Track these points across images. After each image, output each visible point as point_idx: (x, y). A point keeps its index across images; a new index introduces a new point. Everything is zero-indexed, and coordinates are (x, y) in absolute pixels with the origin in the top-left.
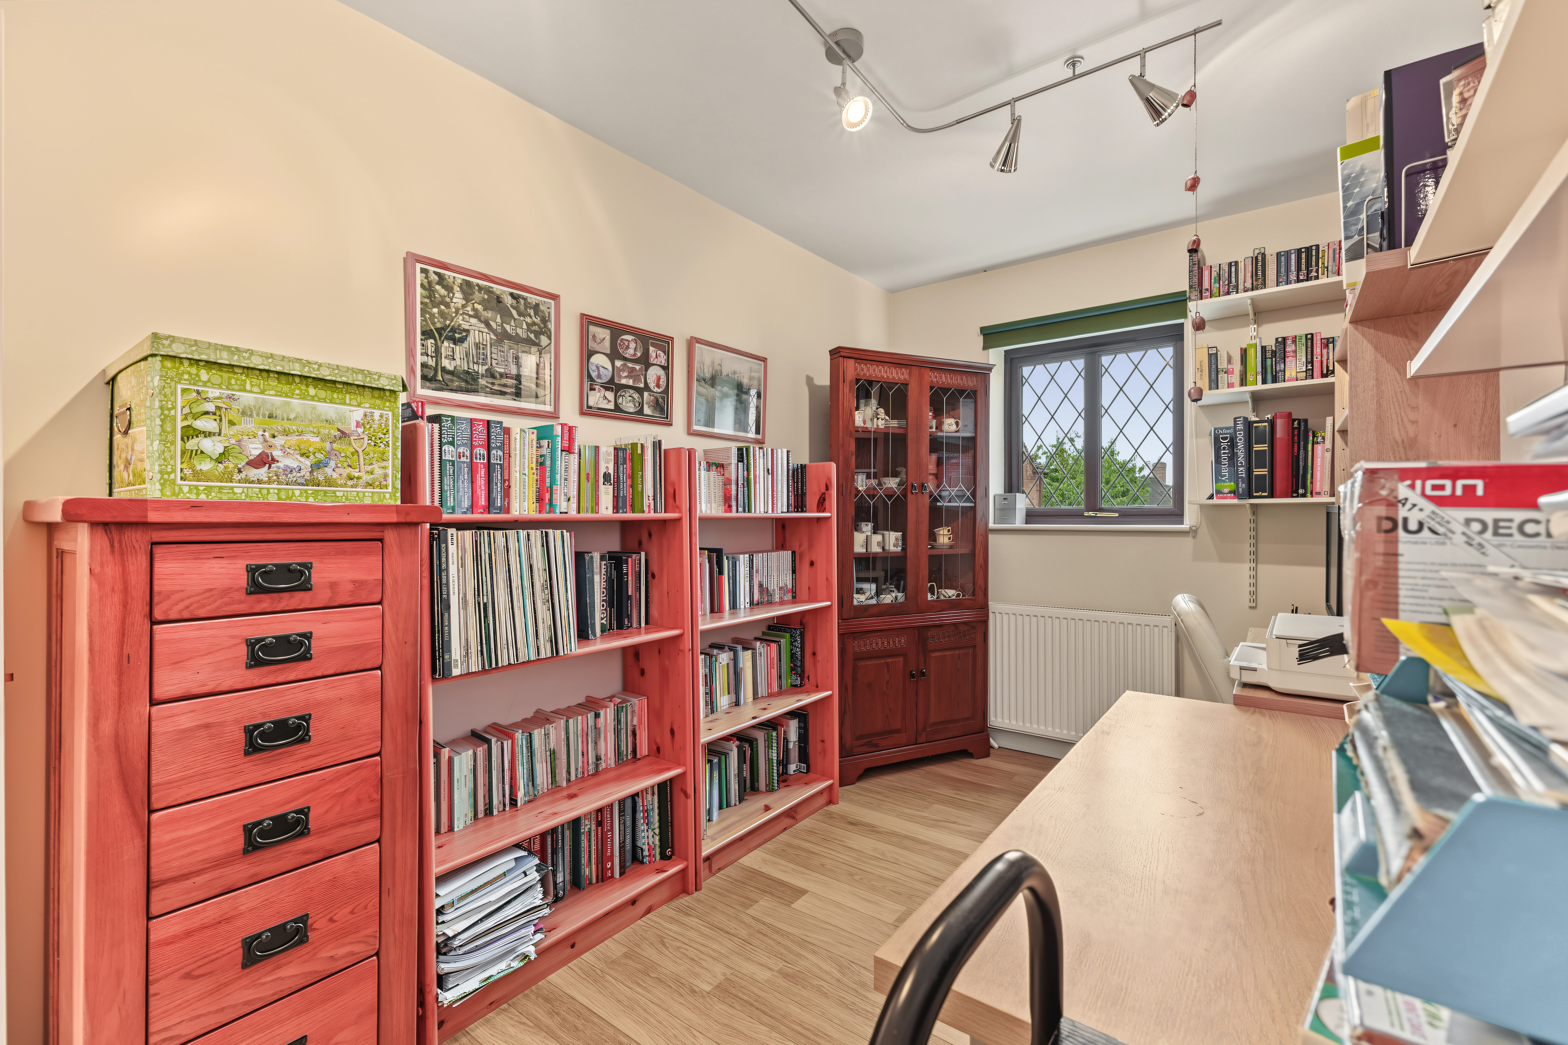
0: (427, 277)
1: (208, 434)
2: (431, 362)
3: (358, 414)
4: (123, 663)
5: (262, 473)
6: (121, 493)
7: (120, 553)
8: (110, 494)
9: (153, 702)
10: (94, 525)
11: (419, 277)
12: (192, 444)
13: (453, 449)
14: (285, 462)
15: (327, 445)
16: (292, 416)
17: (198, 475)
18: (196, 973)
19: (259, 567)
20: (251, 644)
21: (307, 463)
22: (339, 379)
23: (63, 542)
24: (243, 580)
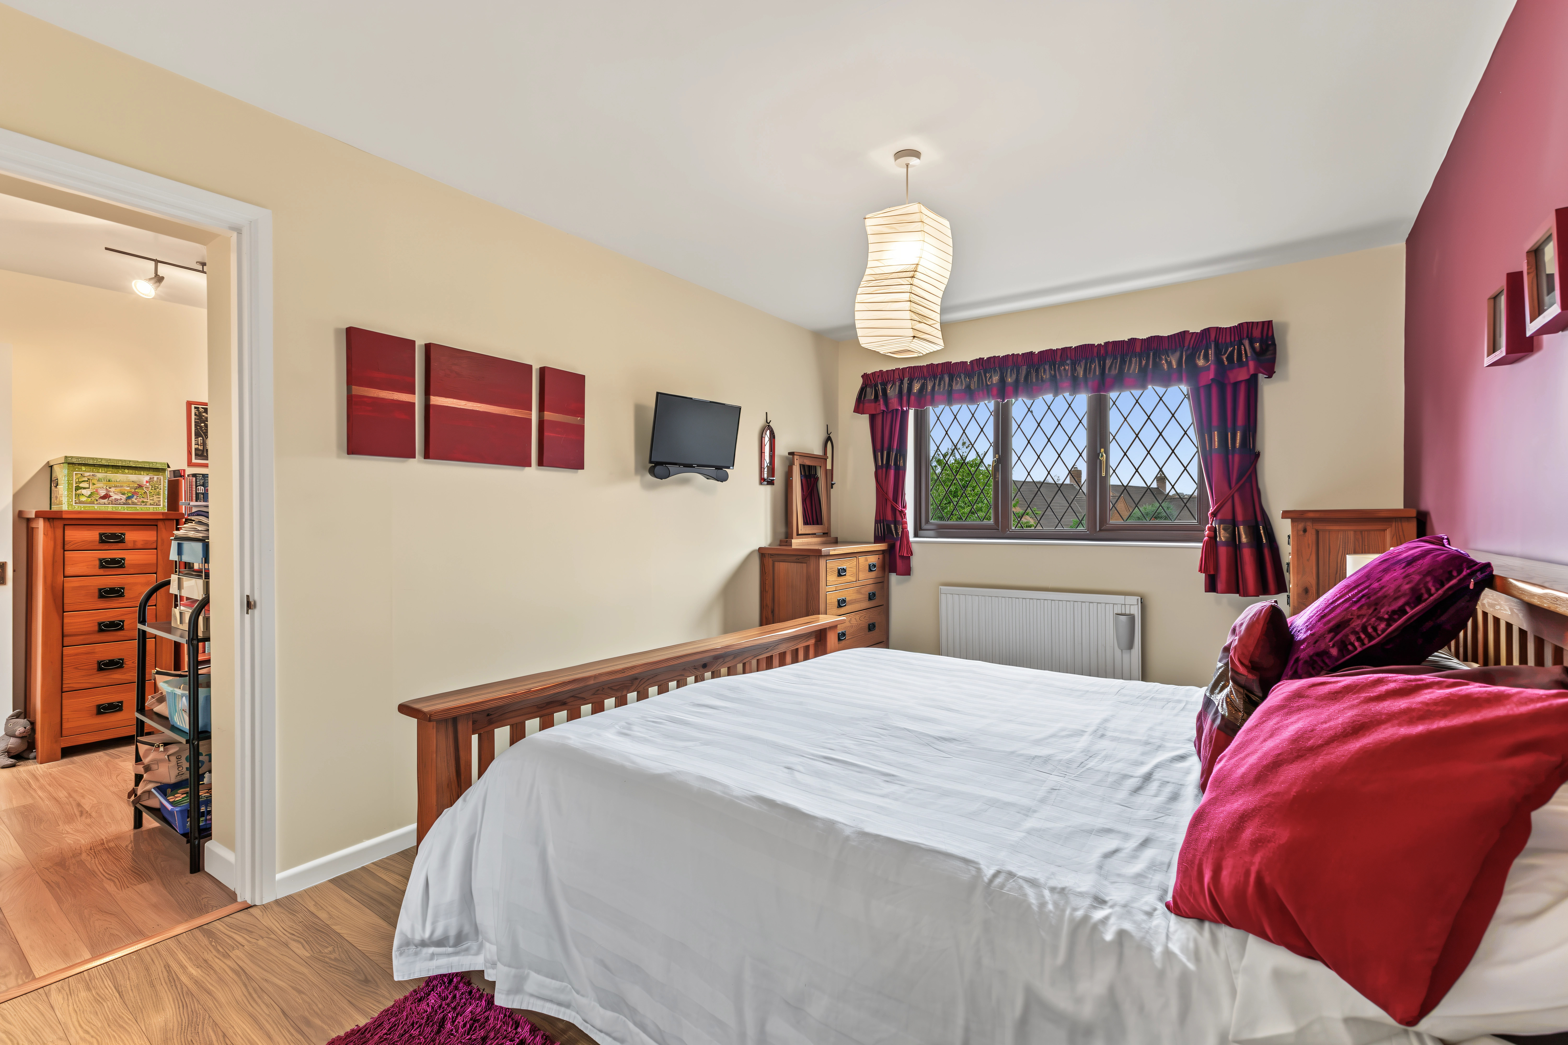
0: (198, 411)
1: (84, 488)
2: (201, 448)
3: (147, 478)
4: (54, 562)
5: (105, 501)
6: (55, 508)
7: (54, 528)
8: (51, 509)
9: (64, 577)
10: (44, 519)
11: (193, 411)
12: (79, 492)
13: (203, 488)
14: (114, 497)
15: (133, 490)
16: (118, 480)
17: (81, 502)
18: (80, 668)
19: (104, 534)
20: (101, 560)
21: (124, 497)
22: (138, 466)
23: (34, 525)
24: (97, 538)
